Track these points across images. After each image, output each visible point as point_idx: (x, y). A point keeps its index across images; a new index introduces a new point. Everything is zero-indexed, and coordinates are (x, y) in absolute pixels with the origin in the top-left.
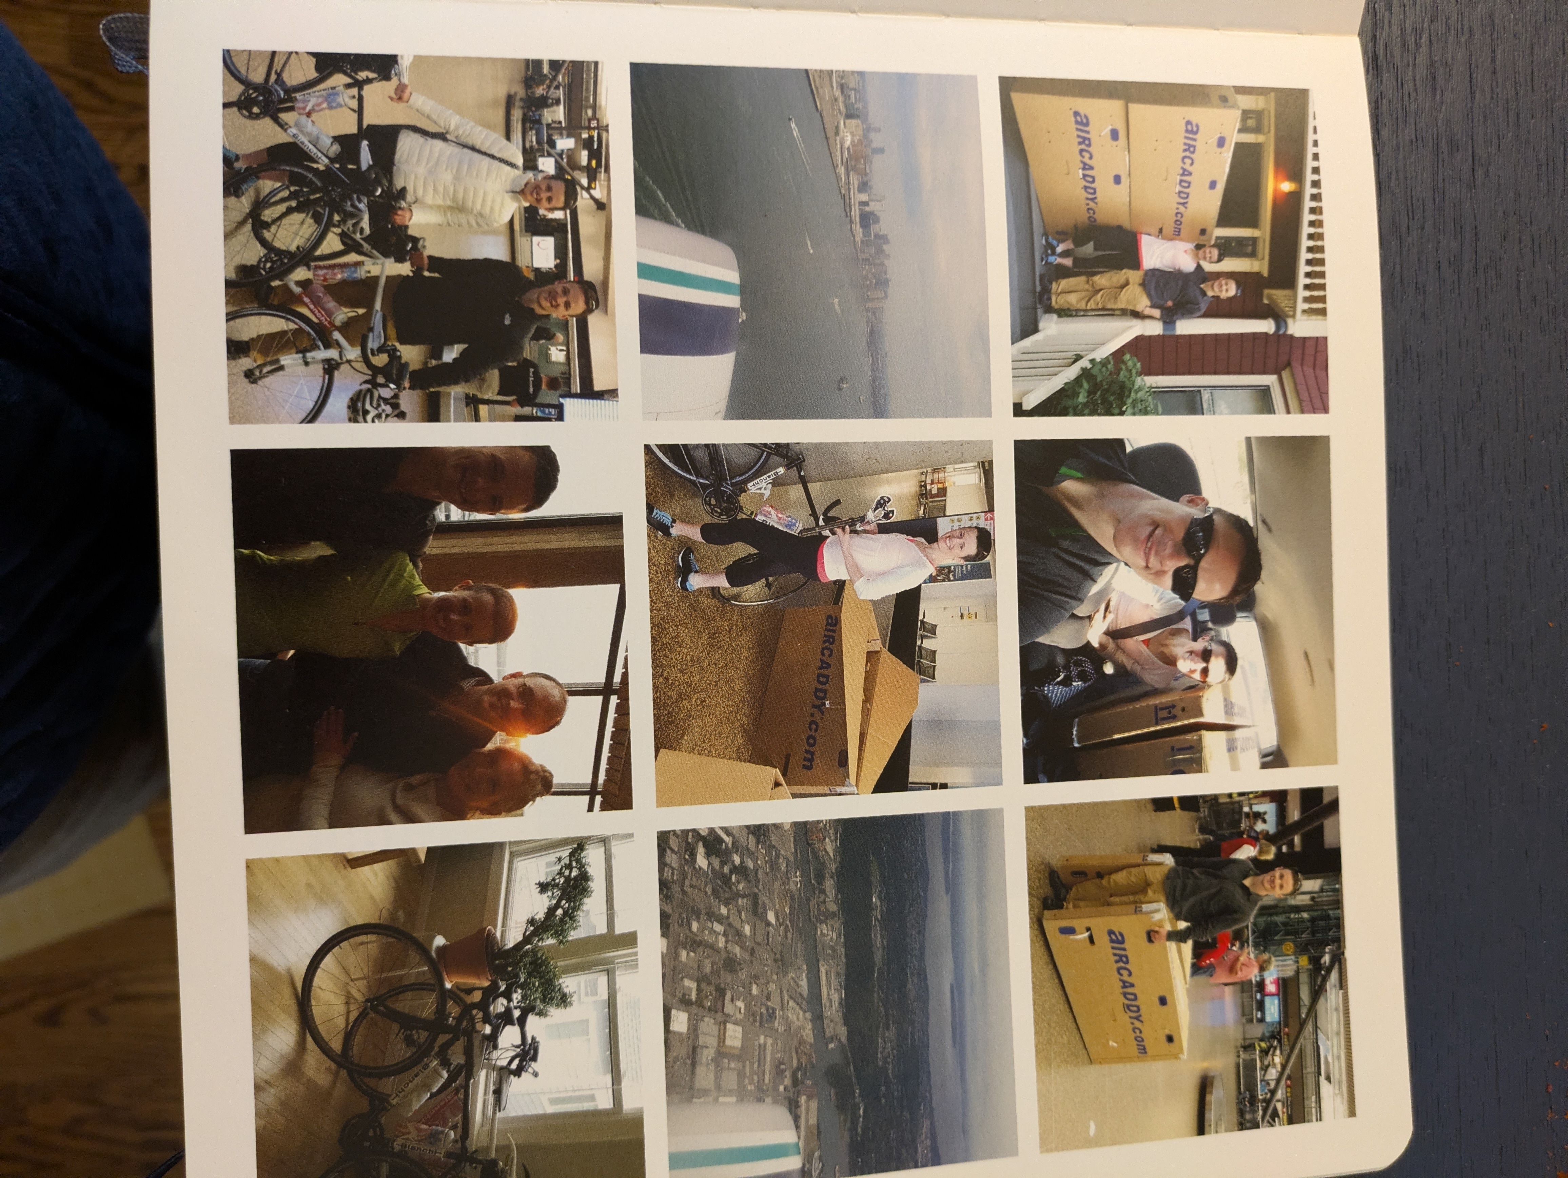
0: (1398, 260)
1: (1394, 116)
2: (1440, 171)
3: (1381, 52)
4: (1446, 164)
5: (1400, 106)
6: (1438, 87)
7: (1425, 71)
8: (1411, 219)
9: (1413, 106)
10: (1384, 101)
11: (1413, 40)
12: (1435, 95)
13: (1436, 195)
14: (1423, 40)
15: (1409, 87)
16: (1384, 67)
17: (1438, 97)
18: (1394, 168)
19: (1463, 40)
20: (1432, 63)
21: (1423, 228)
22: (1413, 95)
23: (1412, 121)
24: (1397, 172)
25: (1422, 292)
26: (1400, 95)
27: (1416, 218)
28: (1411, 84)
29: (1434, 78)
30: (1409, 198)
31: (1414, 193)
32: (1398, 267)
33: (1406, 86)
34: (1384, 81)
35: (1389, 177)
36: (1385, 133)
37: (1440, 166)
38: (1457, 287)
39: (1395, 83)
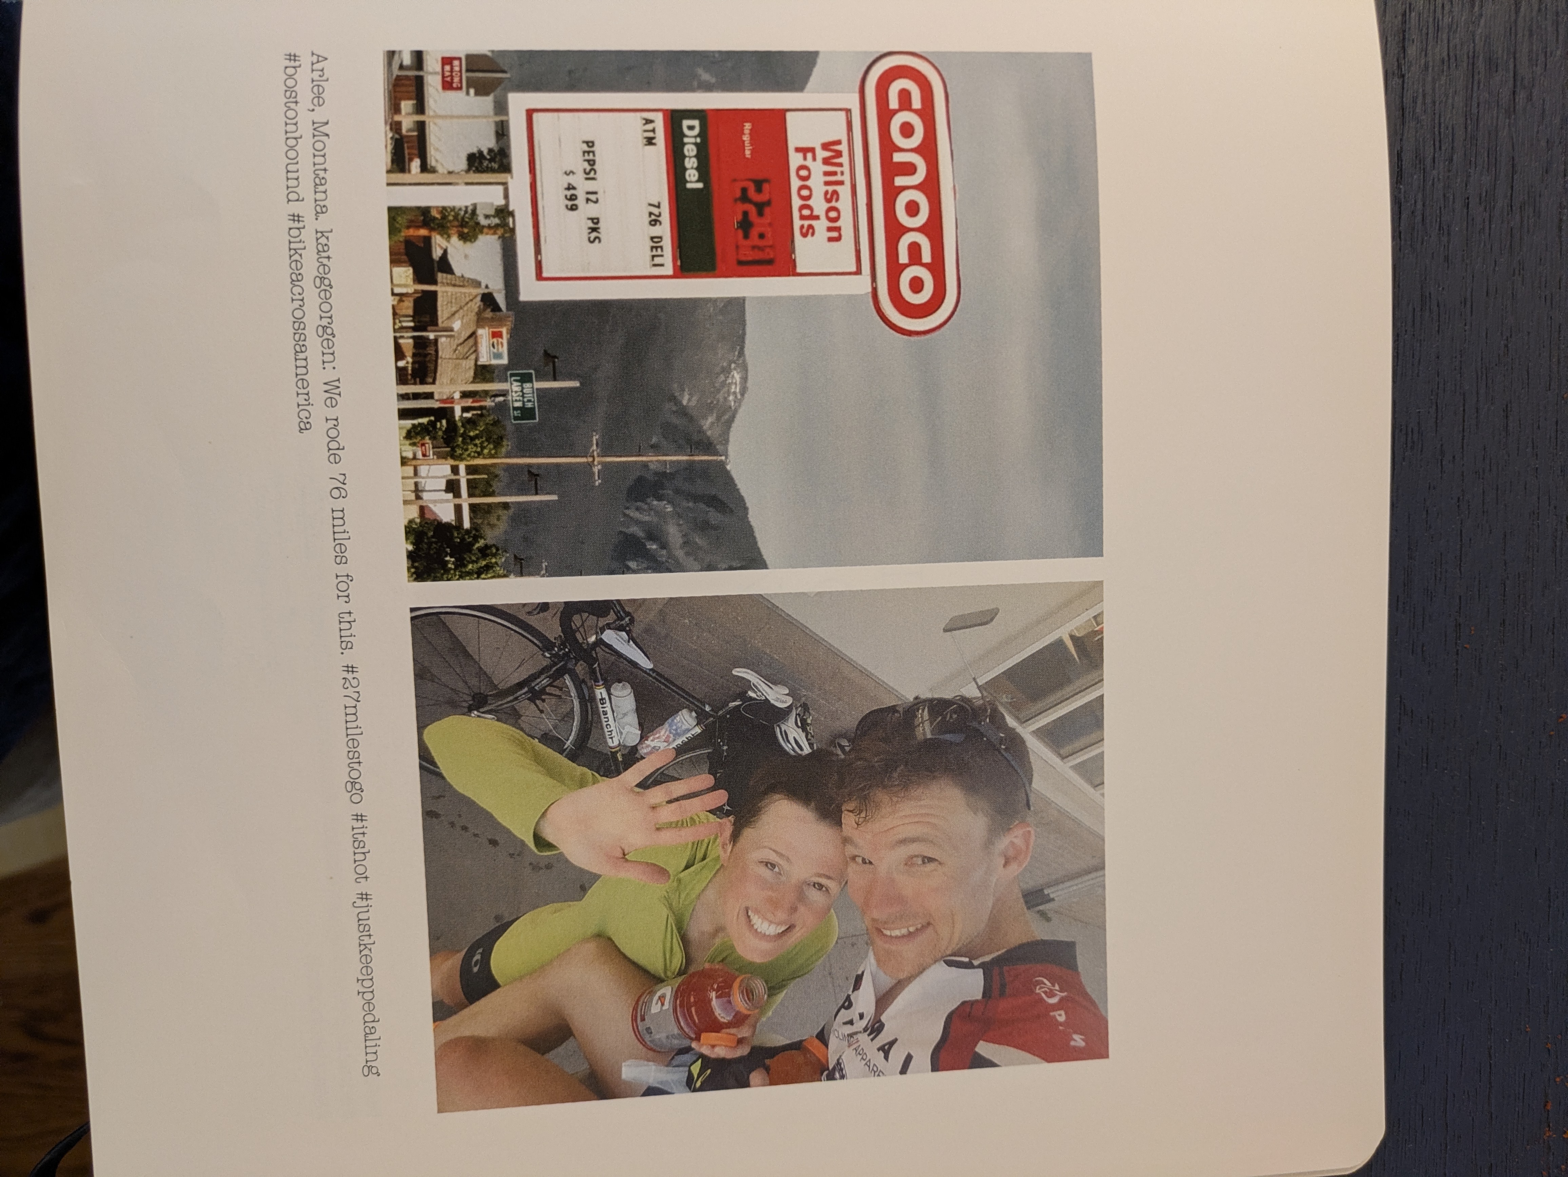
2: (1475, 95)
13: (1469, 122)
18: (1421, 90)
27: (1443, 148)
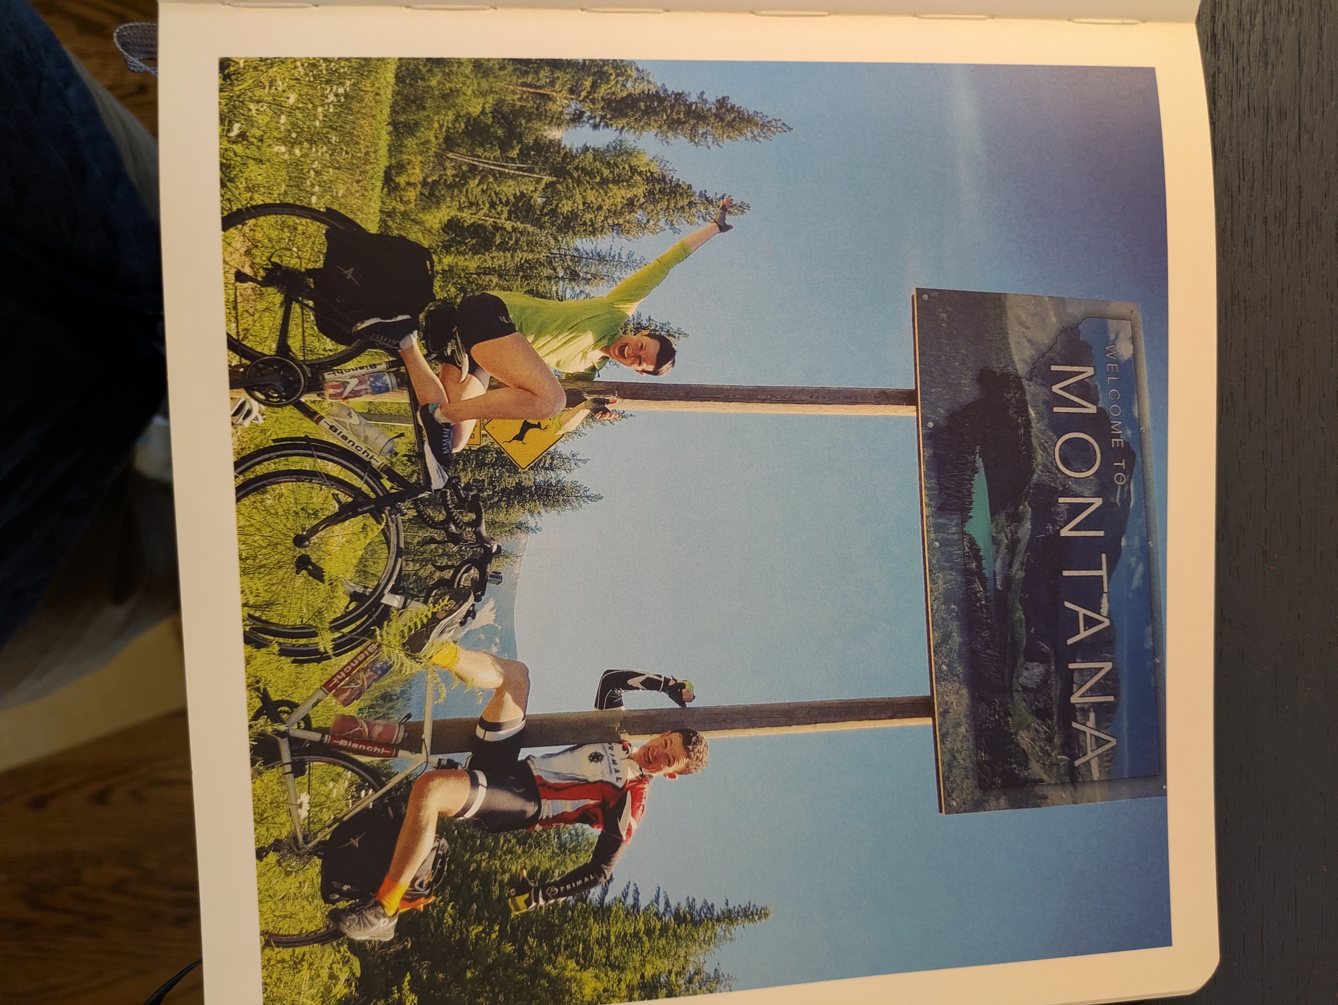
0: (1229, 216)
1: (1230, 88)
3: (1219, 31)
4: (1275, 131)
5: (1235, 79)
6: (1269, 62)
7: (1258, 47)
8: (1242, 180)
9: (1247, 79)
10: (1221, 75)
11: (1248, 20)
12: (1266, 68)
14: (1257, 20)
15: (1243, 62)
16: (1222, 45)
17: (1269, 71)
19: (1293, 19)
20: (1265, 39)
21: (1252, 188)
22: (1247, 69)
23: (1245, 92)
24: (1231, 137)
25: (1249, 243)
26: (1235, 71)
28: (1245, 60)
29: (1266, 53)
30: (1241, 161)
31: (1245, 157)
32: (1229, 222)
33: (1240, 62)
34: (1221, 58)
35: (1224, 143)
36: (1220, 103)
37: (1270, 132)
38: (1281, 240)
39: (1231, 59)
